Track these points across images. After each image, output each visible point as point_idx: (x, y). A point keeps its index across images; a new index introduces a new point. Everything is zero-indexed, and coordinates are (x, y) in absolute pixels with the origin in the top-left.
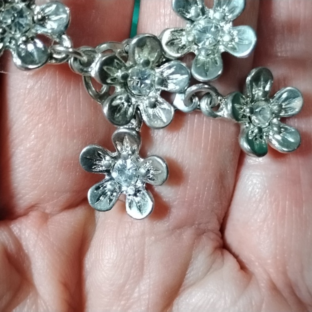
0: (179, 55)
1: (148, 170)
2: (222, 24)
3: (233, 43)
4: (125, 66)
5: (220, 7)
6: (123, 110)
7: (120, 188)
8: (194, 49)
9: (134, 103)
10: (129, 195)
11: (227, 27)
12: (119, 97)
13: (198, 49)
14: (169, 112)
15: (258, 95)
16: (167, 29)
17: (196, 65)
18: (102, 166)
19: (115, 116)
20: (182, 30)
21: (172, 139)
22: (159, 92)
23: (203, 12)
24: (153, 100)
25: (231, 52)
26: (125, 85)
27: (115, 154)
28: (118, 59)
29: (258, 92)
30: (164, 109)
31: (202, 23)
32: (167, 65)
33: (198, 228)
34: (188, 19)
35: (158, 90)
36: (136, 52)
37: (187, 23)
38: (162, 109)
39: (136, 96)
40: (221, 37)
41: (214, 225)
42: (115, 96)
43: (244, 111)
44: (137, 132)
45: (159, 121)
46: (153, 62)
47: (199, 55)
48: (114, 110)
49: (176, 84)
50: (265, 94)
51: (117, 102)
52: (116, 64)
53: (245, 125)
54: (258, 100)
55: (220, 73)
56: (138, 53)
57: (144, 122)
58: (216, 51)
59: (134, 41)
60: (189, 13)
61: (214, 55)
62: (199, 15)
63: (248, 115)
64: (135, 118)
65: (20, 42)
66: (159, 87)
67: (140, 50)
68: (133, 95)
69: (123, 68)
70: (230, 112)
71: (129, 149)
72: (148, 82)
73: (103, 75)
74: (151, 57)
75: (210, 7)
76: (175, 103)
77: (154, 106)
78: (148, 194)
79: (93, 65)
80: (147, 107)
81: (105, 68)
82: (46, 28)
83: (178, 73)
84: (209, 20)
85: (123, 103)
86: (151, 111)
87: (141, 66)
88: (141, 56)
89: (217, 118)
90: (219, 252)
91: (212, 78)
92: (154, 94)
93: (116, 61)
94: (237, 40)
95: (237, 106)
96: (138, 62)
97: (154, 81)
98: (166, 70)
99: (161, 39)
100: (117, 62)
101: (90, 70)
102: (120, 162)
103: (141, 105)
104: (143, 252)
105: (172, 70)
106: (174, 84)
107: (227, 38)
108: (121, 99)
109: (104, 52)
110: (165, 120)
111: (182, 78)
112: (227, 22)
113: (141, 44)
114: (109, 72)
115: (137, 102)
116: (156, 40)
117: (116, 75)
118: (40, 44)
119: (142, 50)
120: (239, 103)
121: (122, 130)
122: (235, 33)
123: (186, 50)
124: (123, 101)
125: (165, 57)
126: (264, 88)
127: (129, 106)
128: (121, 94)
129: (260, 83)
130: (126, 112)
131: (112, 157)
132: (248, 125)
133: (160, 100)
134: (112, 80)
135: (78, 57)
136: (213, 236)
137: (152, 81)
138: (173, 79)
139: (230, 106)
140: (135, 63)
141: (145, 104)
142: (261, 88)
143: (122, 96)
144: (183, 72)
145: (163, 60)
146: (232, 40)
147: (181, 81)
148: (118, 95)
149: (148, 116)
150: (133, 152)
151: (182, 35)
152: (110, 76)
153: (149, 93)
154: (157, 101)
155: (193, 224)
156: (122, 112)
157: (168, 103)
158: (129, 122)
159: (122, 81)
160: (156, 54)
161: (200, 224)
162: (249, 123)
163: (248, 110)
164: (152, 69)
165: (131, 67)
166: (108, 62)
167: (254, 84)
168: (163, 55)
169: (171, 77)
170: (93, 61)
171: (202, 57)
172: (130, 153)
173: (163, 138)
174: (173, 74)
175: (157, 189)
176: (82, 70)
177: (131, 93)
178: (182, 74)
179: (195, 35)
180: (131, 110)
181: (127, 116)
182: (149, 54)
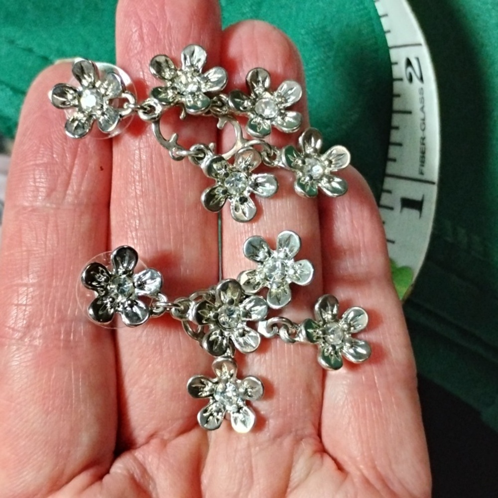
0: (255, 291)
1: (246, 389)
2: (286, 261)
3: (297, 275)
4: (214, 307)
5: (283, 248)
6: (219, 342)
7: (224, 408)
8: (267, 284)
9: (227, 336)
10: (233, 413)
11: (290, 263)
12: (213, 333)
13: (270, 284)
14: (256, 338)
15: (328, 318)
16: (243, 272)
17: (270, 296)
18: (206, 392)
19: (214, 349)
20: (255, 271)
21: (260, 359)
22: (245, 323)
23: (269, 253)
24: (241, 331)
25: (296, 282)
26: (217, 323)
27: (216, 380)
28: (208, 303)
29: (328, 316)
30: (252, 337)
31: (269, 263)
32: (247, 300)
33: (296, 435)
34: (258, 262)
35: (244, 321)
36: (222, 294)
37: (258, 265)
38: (250, 336)
39: (227, 330)
40: (287, 271)
41: (310, 430)
42: (210, 332)
43: (318, 334)
44: (232, 359)
45: (249, 347)
46: (236, 300)
47: (271, 288)
48: (211, 344)
49: (258, 314)
50: (334, 316)
51: (213, 337)
52: (207, 307)
53: (321, 345)
54: (329, 322)
55: (290, 300)
56: (224, 295)
57: (237, 350)
58: (284, 283)
59: (219, 286)
60: (258, 256)
61: (283, 286)
62: (266, 257)
63: (322, 336)
64: (229, 347)
65: (126, 306)
66: (245, 319)
67: (224, 293)
68: (225, 329)
69: (213, 309)
70: (305, 336)
71: (227, 374)
72: (235, 316)
73: (199, 318)
74: (234, 296)
75: (274, 249)
76: (259, 330)
77: (243, 335)
78: (250, 409)
79: (190, 311)
80: (237, 337)
81: (199, 312)
82: (144, 290)
83: (258, 305)
84: (275, 260)
85: (218, 337)
86: (241, 340)
87: (228, 305)
88: (226, 297)
89: (295, 343)
90: (318, 455)
91: (284, 305)
92: (242, 326)
93: (207, 304)
94: (299, 272)
95: (310, 331)
96: (224, 302)
97: (240, 315)
98: (247, 304)
99: (239, 281)
100: (208, 306)
101: (187, 316)
102: (220, 387)
103: (232, 336)
104: (251, 461)
105: (253, 304)
106: (256, 314)
107: (291, 272)
108: (216, 334)
109: (196, 299)
110: (254, 345)
111: (261, 309)
112: (289, 259)
113: (225, 288)
114: (203, 315)
115: (229, 334)
116: (236, 283)
117: (208, 316)
118: (141, 304)
119: (226, 293)
120: (312, 327)
121: (220, 359)
122: (297, 267)
123: (261, 286)
124: (218, 335)
125: (245, 295)
126: (332, 311)
127: (223, 339)
128: (215, 330)
129: (327, 308)
130: (222, 344)
131: (213, 383)
132: (323, 345)
133: (247, 329)
134: (206, 320)
135: (177, 308)
136: (311, 441)
137: (237, 315)
138: (254, 311)
139: (304, 332)
140: (222, 303)
141: (235, 335)
142: (330, 312)
143: (216, 332)
144: (262, 303)
145: (243, 297)
146: (296, 272)
147: (262, 311)
148: (213, 332)
149: (240, 344)
150: (232, 376)
151: (255, 275)
152: (204, 317)
153: (237, 325)
154: (244, 330)
155: (291, 432)
156: (218, 344)
157: (253, 330)
158: (225, 351)
159: (214, 320)
160: (238, 293)
161: (297, 431)
162: (324, 343)
163: (320, 332)
164: (237, 305)
165: (220, 307)
166: (201, 307)
167: (322, 310)
168: (243, 293)
169: (253, 309)
170: (188, 308)
171: (274, 289)
172: (229, 377)
173: (253, 360)
174: (254, 306)
175: (256, 404)
176: (181, 317)
177: (223, 327)
178: (261, 305)
179: (265, 274)
180: (225, 342)
181: (223, 347)
182: (232, 294)
